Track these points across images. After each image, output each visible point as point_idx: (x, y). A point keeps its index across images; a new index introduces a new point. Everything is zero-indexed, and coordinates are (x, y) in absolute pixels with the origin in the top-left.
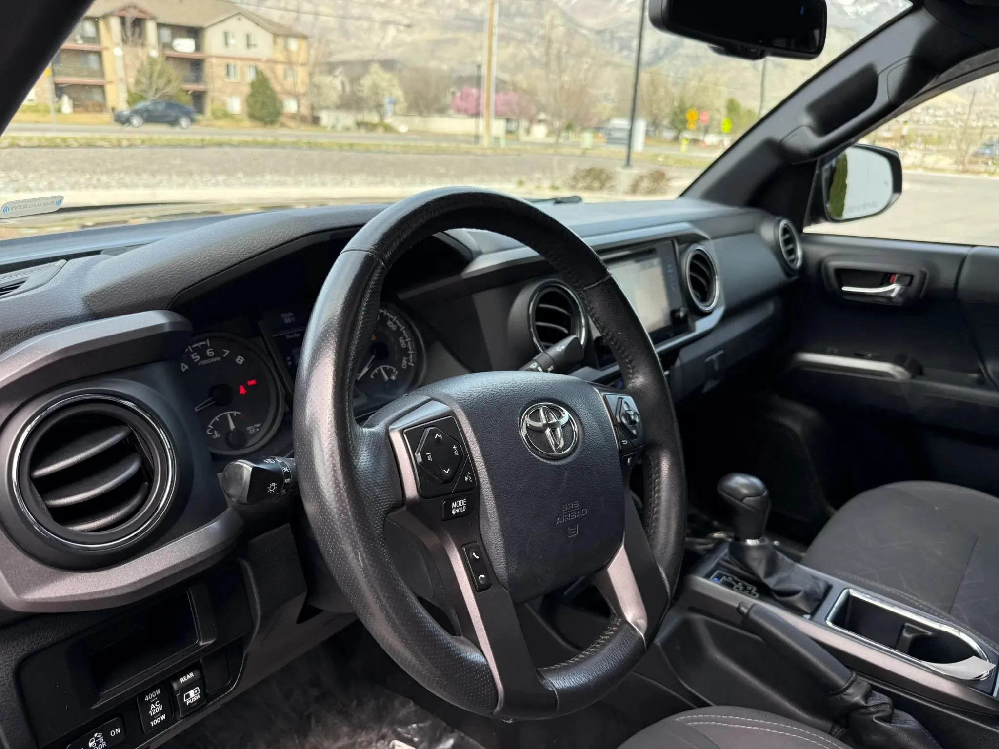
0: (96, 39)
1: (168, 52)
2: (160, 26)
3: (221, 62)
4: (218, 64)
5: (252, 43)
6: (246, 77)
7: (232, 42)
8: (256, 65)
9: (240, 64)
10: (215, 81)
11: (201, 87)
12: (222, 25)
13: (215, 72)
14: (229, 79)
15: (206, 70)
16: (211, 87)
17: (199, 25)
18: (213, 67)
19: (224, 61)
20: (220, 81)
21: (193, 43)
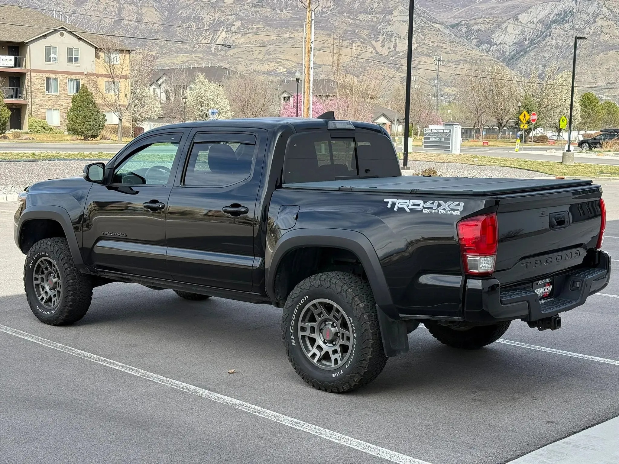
3: (41, 75)
4: (38, 77)
5: (74, 57)
6: (67, 90)
7: (53, 56)
8: (77, 78)
9: (61, 77)
10: (34, 94)
11: (19, 100)
12: (44, 40)
13: (35, 86)
14: (49, 92)
15: (26, 84)
16: (30, 100)
17: (20, 40)
18: (32, 80)
19: (44, 75)
20: (39, 95)
21: (12, 58)
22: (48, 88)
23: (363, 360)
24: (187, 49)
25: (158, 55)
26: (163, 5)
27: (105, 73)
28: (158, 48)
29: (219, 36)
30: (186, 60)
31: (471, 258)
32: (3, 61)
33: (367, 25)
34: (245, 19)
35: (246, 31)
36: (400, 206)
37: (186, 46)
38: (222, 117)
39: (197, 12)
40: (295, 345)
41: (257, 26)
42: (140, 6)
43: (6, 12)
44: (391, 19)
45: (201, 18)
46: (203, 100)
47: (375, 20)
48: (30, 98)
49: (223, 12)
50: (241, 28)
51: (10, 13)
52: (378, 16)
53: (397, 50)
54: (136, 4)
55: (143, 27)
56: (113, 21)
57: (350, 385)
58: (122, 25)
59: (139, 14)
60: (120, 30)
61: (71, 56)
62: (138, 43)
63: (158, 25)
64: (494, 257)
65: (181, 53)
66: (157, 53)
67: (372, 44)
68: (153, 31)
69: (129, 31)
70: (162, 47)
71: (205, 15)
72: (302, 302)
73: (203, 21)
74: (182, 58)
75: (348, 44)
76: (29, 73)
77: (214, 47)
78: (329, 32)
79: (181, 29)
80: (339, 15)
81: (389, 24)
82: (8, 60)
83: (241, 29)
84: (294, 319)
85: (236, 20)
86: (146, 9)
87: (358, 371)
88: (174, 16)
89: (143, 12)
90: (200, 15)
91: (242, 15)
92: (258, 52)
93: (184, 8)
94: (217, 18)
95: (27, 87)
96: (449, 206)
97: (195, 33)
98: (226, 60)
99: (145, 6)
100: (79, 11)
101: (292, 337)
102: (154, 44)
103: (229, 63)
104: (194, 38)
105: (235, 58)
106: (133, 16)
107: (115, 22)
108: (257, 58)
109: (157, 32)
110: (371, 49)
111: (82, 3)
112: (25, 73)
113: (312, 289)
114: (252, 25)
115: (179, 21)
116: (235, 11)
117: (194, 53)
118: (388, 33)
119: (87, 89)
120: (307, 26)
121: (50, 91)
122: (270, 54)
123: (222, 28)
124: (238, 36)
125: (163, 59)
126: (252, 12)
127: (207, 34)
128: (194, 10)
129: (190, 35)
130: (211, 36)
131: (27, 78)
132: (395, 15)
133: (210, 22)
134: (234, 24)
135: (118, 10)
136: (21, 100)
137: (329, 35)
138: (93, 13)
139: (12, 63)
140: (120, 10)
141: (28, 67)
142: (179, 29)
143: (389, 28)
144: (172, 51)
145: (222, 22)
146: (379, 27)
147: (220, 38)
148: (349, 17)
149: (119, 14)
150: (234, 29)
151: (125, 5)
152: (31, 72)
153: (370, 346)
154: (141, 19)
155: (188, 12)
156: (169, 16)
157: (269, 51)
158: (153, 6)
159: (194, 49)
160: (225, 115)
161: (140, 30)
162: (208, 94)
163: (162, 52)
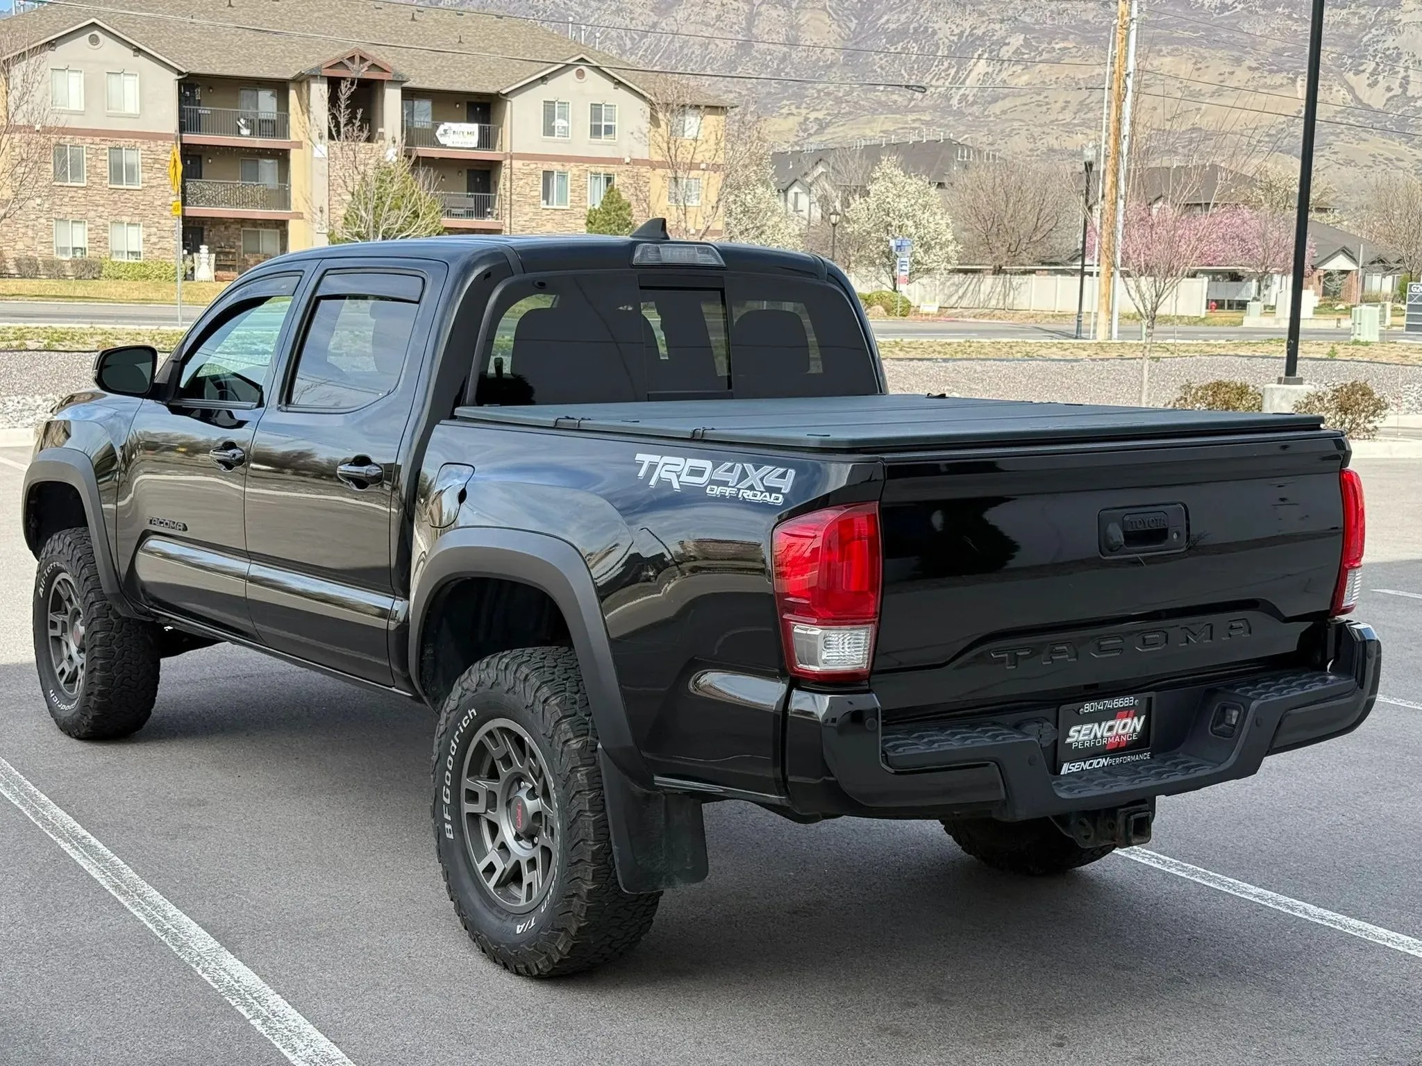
0: (279, 127)
1: (423, 151)
2: (410, 95)
3: (533, 166)
4: (526, 170)
5: (604, 123)
6: (586, 198)
7: (559, 123)
8: (610, 171)
9: (575, 171)
10: (518, 208)
11: (486, 220)
12: (541, 88)
13: (518, 189)
14: (547, 204)
15: (501, 185)
16: (508, 221)
17: (491, 89)
18: (514, 177)
19: (539, 165)
20: (527, 209)
21: (475, 127)
22: (546, 195)
23: (574, 895)
24: (895, 102)
25: (829, 118)
26: (846, 5)
27: (658, 158)
28: (831, 102)
29: (971, 70)
30: (892, 129)
31: (804, 631)
32: (456, 136)
33: (1334, 34)
34: (1034, 29)
35: (1035, 58)
36: (664, 475)
37: (895, 97)
38: (932, 256)
39: (922, 17)
40: (451, 836)
41: (1061, 45)
42: (797, 9)
43: (468, 27)
44: (1396, 19)
45: (930, 30)
46: (889, 219)
47: (1356, 21)
48: (508, 216)
49: (981, 14)
50: (1024, 51)
51: (477, 28)
52: (1363, 12)
53: (1409, 94)
54: (787, 6)
55: (800, 55)
56: (735, 44)
57: (549, 959)
58: (755, 54)
59: (792, 27)
60: (749, 64)
61: (598, 123)
62: (787, 91)
63: (833, 51)
64: (871, 628)
65: (881, 113)
66: (829, 114)
67: (1346, 82)
68: (821, 63)
69: (767, 67)
70: (839, 101)
71: (941, 24)
72: (465, 725)
73: (936, 37)
74: (883, 123)
75: (1285, 81)
76: (508, 162)
77: (958, 97)
78: (1236, 54)
79: (885, 56)
80: (1264, 13)
81: (1391, 30)
82: (466, 134)
83: (1024, 54)
84: (450, 767)
85: (1013, 31)
86: (808, 16)
87: (562, 925)
88: (870, 29)
89: (802, 22)
90: (930, 24)
91: (1027, 19)
92: (1060, 104)
93: (895, 9)
94: (968, 30)
95: (502, 192)
96: (762, 479)
97: (916, 67)
98: (985, 126)
99: (806, 9)
100: (664, 24)
101: (447, 817)
102: (822, 94)
103: (990, 132)
104: (914, 77)
105: (1007, 120)
106: (778, 33)
107: (739, 46)
108: (1057, 120)
109: (830, 66)
110: (1342, 93)
111: (672, 6)
112: (500, 162)
113: (480, 690)
114: (1049, 43)
115: (881, 40)
116: (1010, 12)
117: (912, 111)
118: (1387, 53)
119: (619, 195)
120: (1118, 35)
121: (550, 200)
122: (1091, 110)
123: (980, 52)
124: (1014, 69)
125: (841, 128)
126: (1052, 11)
127: (943, 68)
128: (915, 12)
129: (903, 72)
130: (953, 71)
131: (505, 172)
132: (1406, 8)
133: (952, 38)
134: (1007, 41)
135: (746, 18)
136: (491, 220)
137: (1238, 61)
138: (692, 28)
139: (473, 140)
140: (751, 19)
141: (507, 149)
142: (881, 59)
143: (1390, 42)
144: (863, 108)
145: (978, 38)
146: (1365, 39)
147: (973, 74)
148: (1289, 17)
149: (749, 28)
150: (1006, 52)
151: (764, 7)
152: (511, 158)
153: (588, 858)
154: (797, 38)
155: (903, 18)
156: (858, 30)
157: (1088, 101)
158: (824, 9)
159: (913, 103)
160: (940, 253)
161: (792, 63)
162: (902, 204)
163: (839, 113)
